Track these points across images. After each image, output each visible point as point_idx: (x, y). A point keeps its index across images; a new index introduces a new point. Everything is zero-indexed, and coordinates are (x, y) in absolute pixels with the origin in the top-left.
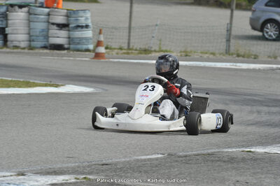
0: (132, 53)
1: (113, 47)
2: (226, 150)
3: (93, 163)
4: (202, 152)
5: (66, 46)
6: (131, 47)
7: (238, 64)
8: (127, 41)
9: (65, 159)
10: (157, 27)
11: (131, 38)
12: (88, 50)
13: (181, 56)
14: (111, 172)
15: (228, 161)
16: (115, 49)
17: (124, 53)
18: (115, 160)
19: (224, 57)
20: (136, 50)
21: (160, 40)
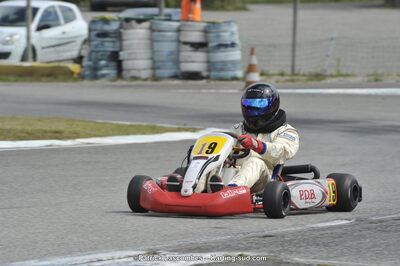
0: (298, 80)
1: (271, 72)
3: (251, 234)
5: (205, 74)
6: (296, 71)
8: (289, 63)
9: (213, 231)
10: (333, 42)
11: (297, 58)
12: (235, 79)
13: (369, 81)
14: (277, 246)
16: (273, 75)
17: (287, 81)
18: (280, 230)
20: (304, 75)
21: (339, 60)
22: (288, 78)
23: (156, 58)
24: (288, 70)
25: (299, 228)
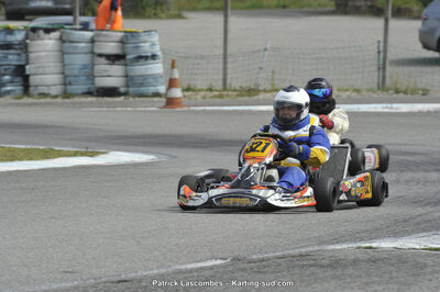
0: (227, 95)
1: (198, 87)
2: (332, 247)
3: (103, 280)
4: (291, 252)
5: (122, 90)
6: (228, 87)
7: (394, 105)
8: (221, 77)
9: (59, 276)
10: (266, 53)
12: (157, 95)
15: (328, 266)
16: (201, 90)
17: (215, 96)
18: (141, 273)
19: (375, 96)
20: (235, 90)
21: (273, 72)
22: (217, 93)
23: (67, 73)
24: (219, 85)
25: (163, 271)
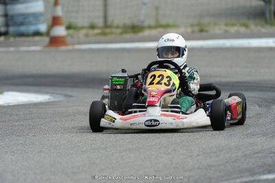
0: (111, 33)
5: (2, 30)
6: (109, 23)
8: (101, 14)
12: (37, 34)
13: (193, 32)
16: (83, 28)
19: (264, 30)
20: (118, 27)
21: (157, 8)
22: (99, 31)
24: (100, 22)
